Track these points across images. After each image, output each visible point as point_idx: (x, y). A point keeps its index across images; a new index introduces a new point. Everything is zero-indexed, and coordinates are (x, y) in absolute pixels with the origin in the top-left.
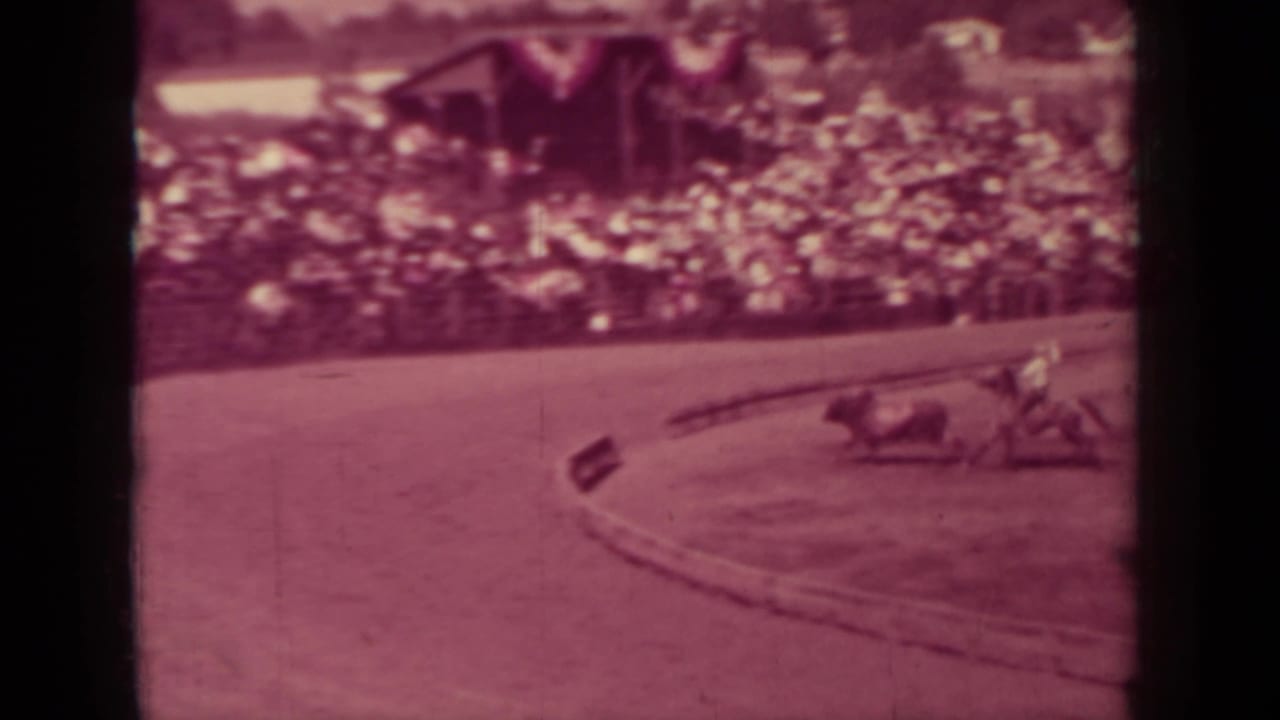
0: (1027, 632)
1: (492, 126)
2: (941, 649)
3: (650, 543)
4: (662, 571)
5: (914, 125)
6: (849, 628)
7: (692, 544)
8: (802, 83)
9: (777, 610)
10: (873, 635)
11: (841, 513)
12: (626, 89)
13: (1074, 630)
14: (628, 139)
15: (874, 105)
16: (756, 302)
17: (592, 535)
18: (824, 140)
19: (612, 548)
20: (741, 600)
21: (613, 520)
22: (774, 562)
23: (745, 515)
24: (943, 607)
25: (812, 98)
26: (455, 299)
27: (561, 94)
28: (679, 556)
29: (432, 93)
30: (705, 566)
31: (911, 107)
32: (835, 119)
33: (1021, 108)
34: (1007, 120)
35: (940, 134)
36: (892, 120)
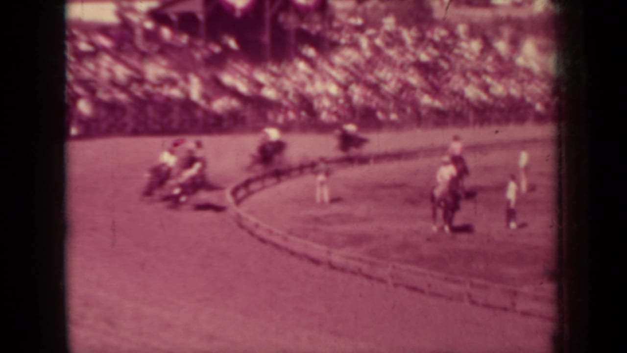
0: (456, 282)
1: (202, 30)
2: (413, 289)
3: (270, 232)
4: (276, 246)
5: (408, 35)
6: (369, 277)
7: (291, 233)
8: (353, 13)
9: (332, 266)
10: (382, 281)
11: (364, 220)
12: (268, 15)
13: (476, 281)
14: (266, 38)
15: (389, 23)
16: (324, 116)
17: (242, 227)
18: (364, 42)
19: (251, 233)
20: (316, 262)
21: (252, 220)
22: (330, 242)
23: (317, 220)
24: (413, 268)
25: (359, 21)
26: (177, 109)
27: (238, 14)
28: (286, 239)
29: (173, 13)
30: (298, 244)
31: (409, 27)
32: (370, 31)
33: (461, 29)
34: (453, 35)
35: (421, 41)
36: (398, 33)
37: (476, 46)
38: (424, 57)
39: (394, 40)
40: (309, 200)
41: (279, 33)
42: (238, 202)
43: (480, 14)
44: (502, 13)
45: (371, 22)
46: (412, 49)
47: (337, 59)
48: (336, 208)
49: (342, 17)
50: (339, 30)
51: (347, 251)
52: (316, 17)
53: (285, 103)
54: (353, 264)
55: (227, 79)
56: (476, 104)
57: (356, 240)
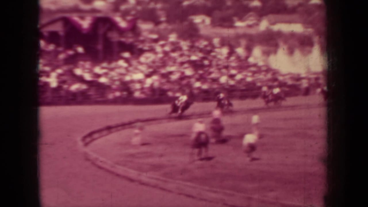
0: (215, 192)
1: (62, 41)
2: (189, 196)
4: (108, 171)
5: (185, 45)
6: (163, 189)
7: (118, 163)
8: (152, 32)
10: (170, 191)
11: (161, 156)
12: (101, 33)
13: (228, 192)
14: (100, 47)
15: (173, 38)
16: (137, 94)
17: (88, 160)
18: (159, 49)
19: (94, 164)
20: (131, 180)
21: (93, 155)
22: (140, 169)
23: (132, 155)
24: (189, 184)
25: (155, 36)
27: (84, 32)
28: (113, 167)
29: (45, 31)
30: (120, 170)
31: (185, 39)
32: (162, 42)
33: (216, 41)
34: (211, 44)
35: (192, 48)
36: (178, 43)
37: (225, 51)
38: (194, 58)
39: (176, 48)
40: (127, 144)
41: (108, 44)
42: (86, 144)
43: (227, 32)
44: (241, 31)
45: (163, 37)
46: (186, 53)
47: (142, 59)
48: (144, 149)
49: (145, 34)
50: (143, 42)
51: (150, 174)
52: (130, 35)
53: (114, 87)
54: (153, 182)
55: (78, 72)
56: (227, 87)
57: (156, 168)
